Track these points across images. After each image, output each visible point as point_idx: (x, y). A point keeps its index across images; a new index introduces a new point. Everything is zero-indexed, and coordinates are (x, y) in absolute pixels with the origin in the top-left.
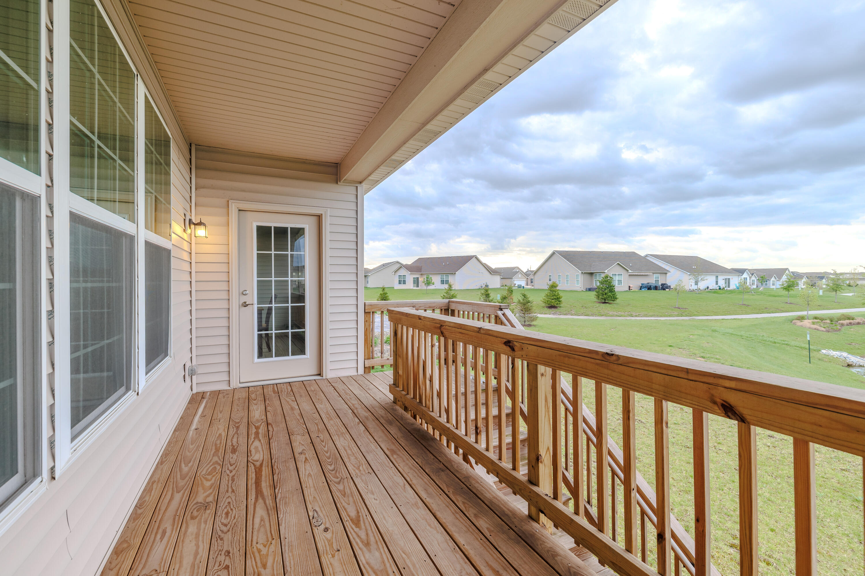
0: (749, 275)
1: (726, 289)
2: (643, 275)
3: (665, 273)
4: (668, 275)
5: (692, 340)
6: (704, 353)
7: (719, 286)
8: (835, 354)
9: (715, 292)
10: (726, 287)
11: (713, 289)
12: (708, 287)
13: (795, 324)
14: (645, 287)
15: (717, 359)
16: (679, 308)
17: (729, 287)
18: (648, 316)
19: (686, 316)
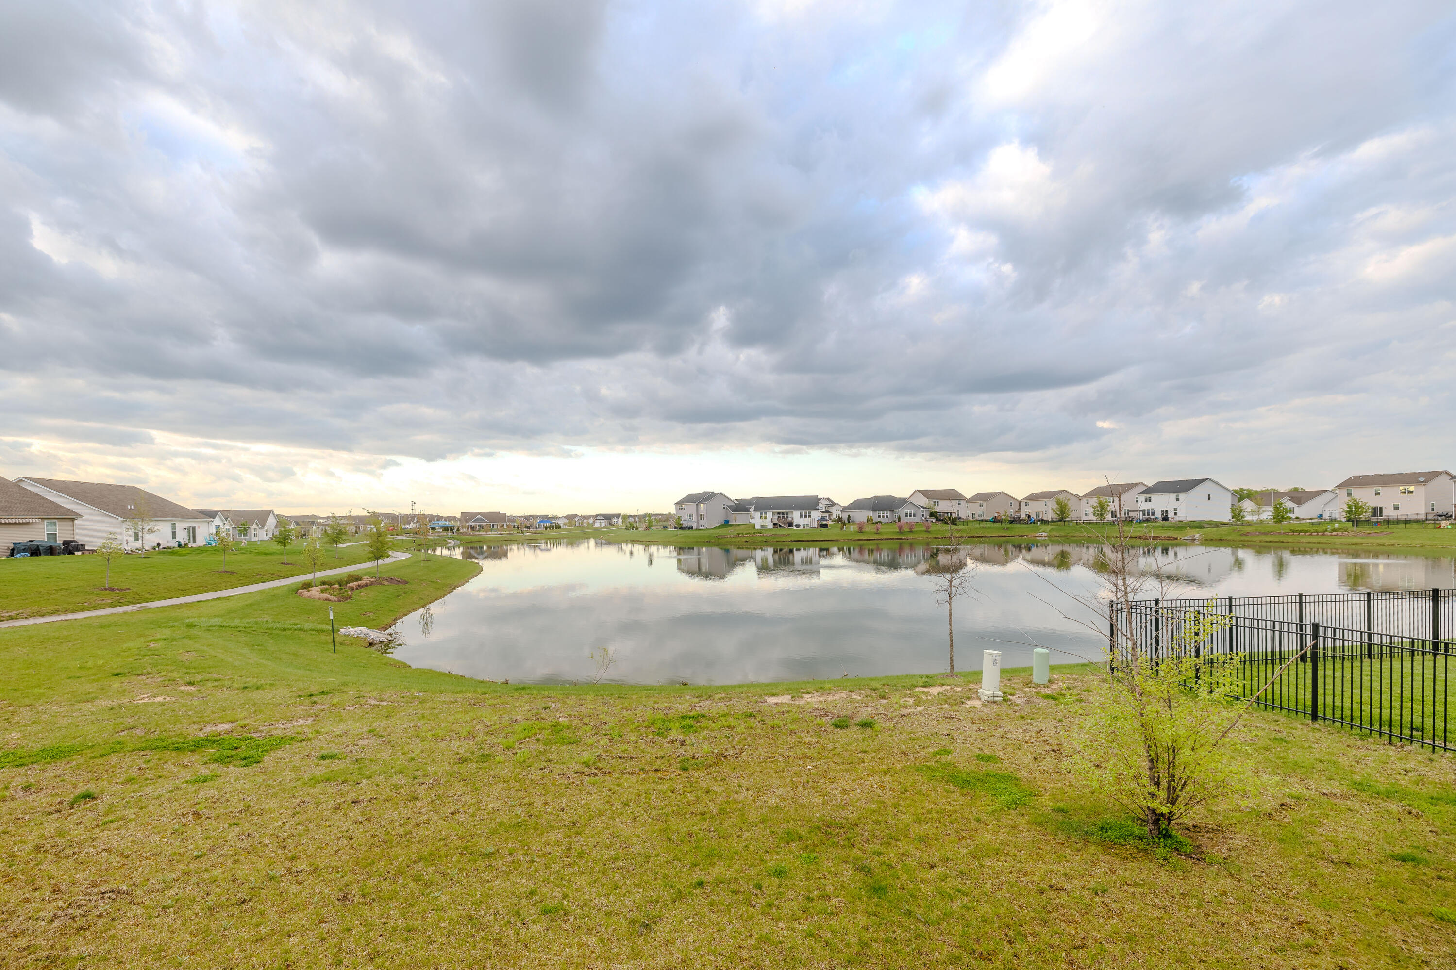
0: (222, 520)
1: (190, 545)
2: (15, 523)
3: (70, 518)
4: (76, 522)
5: (156, 652)
6: (188, 673)
7: (179, 542)
8: (354, 631)
9: (173, 553)
10: (189, 542)
11: (168, 548)
12: (159, 545)
13: (301, 595)
14: (24, 550)
15: (215, 681)
16: (113, 590)
17: (194, 542)
18: (44, 615)
19: (130, 603)
